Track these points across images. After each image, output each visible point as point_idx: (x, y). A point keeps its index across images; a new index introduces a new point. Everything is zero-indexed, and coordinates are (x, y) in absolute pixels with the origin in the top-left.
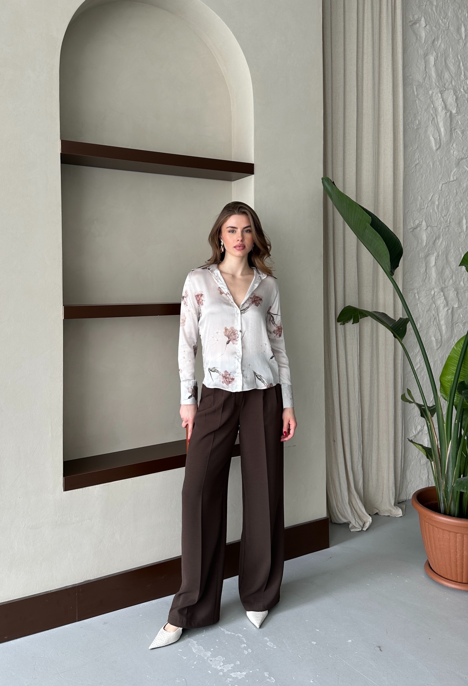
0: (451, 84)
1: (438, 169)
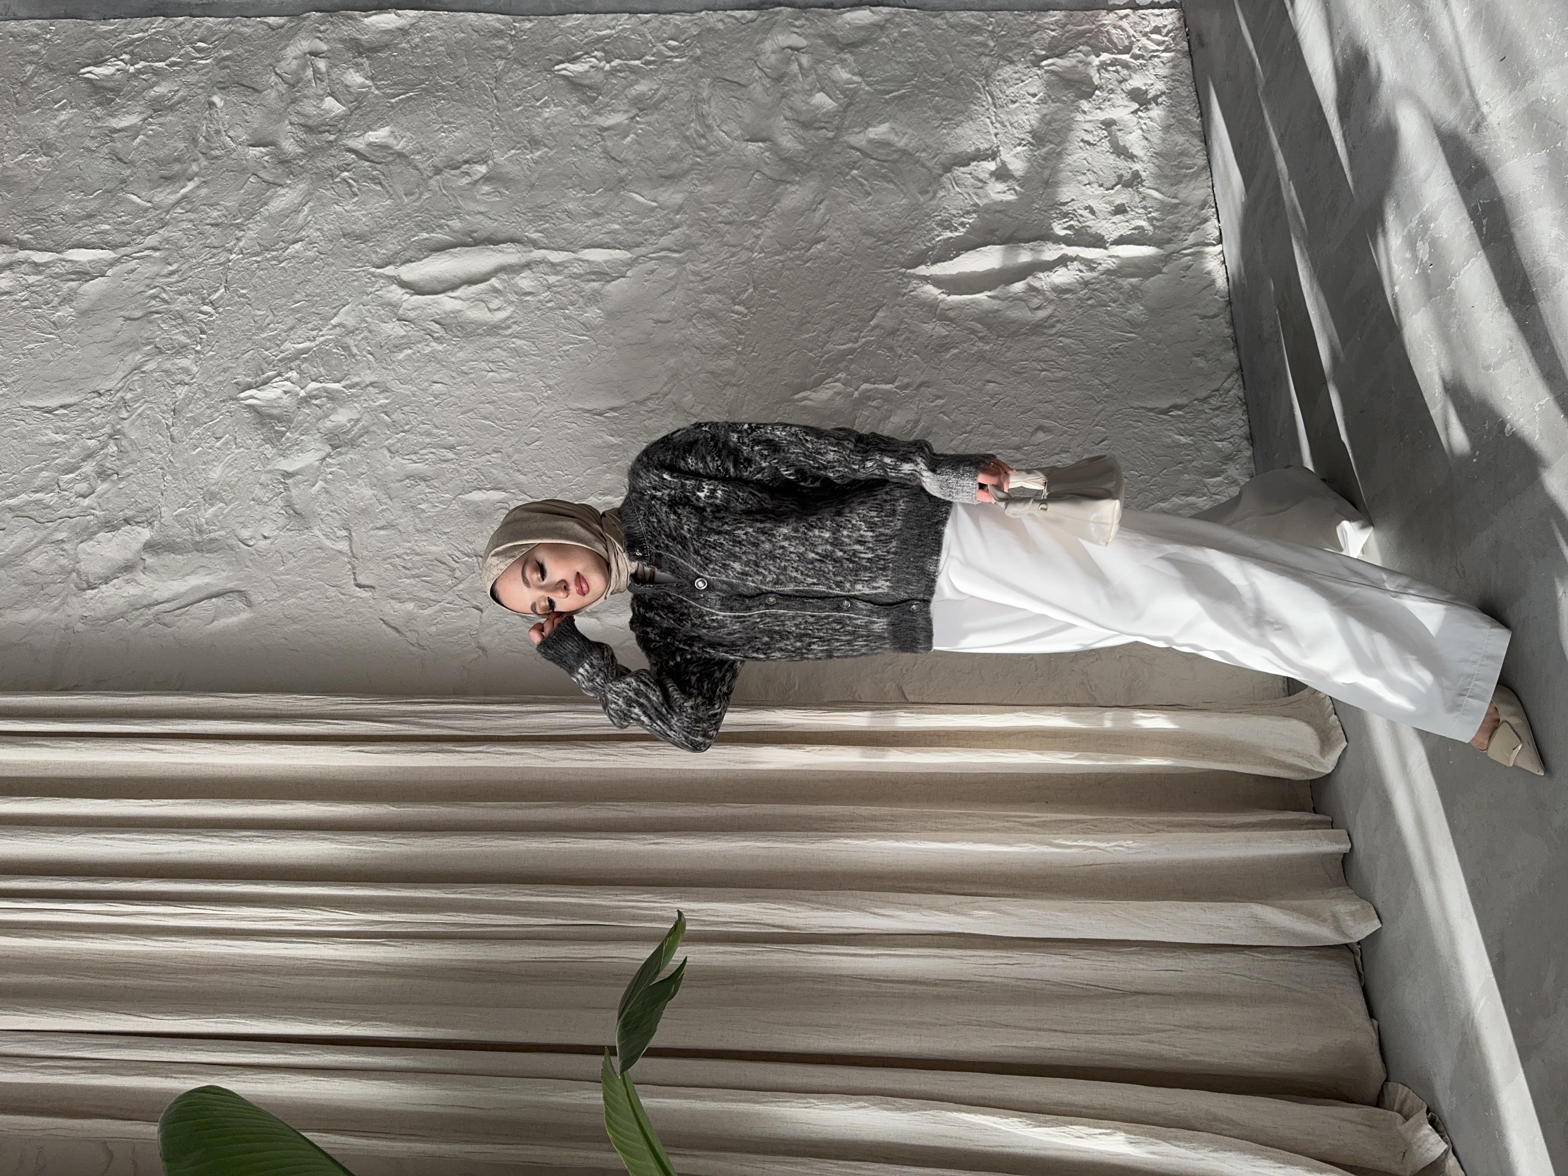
0: (65, 545)
1: (310, 600)
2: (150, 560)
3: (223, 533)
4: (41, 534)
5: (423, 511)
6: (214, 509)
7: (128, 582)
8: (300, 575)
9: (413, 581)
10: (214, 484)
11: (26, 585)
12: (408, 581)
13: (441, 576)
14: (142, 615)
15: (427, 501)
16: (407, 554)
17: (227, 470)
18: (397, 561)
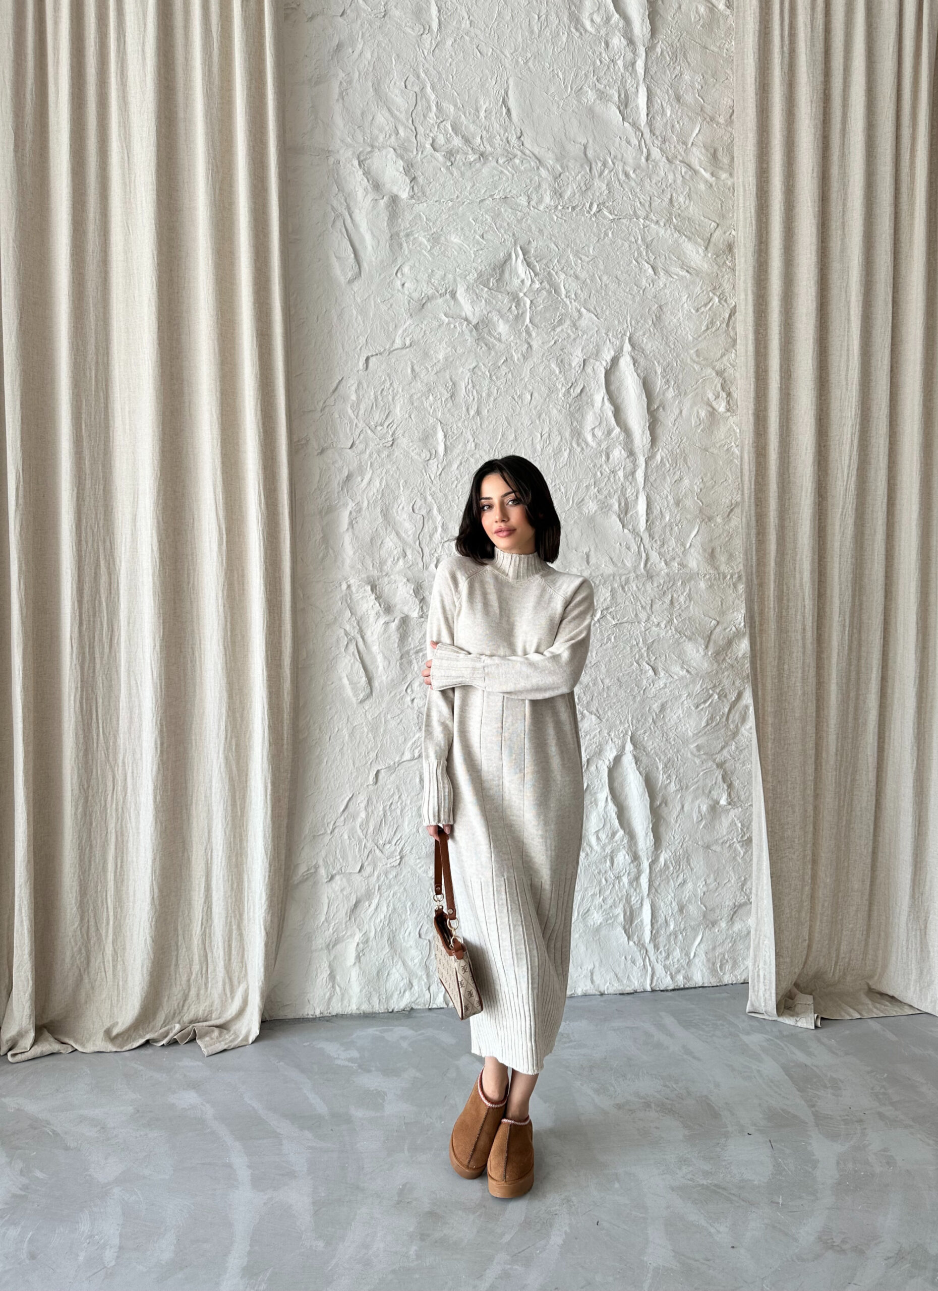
0: (393, 137)
1: (356, 325)
2: (382, 203)
3: (406, 252)
4: (402, 117)
5: (427, 398)
6: (426, 242)
7: (365, 189)
8: (374, 315)
9: (372, 397)
10: (446, 239)
11: (362, 114)
12: (372, 394)
13: (378, 416)
14: (341, 204)
15: (435, 400)
16: (393, 391)
17: (456, 247)
18: (388, 384)
